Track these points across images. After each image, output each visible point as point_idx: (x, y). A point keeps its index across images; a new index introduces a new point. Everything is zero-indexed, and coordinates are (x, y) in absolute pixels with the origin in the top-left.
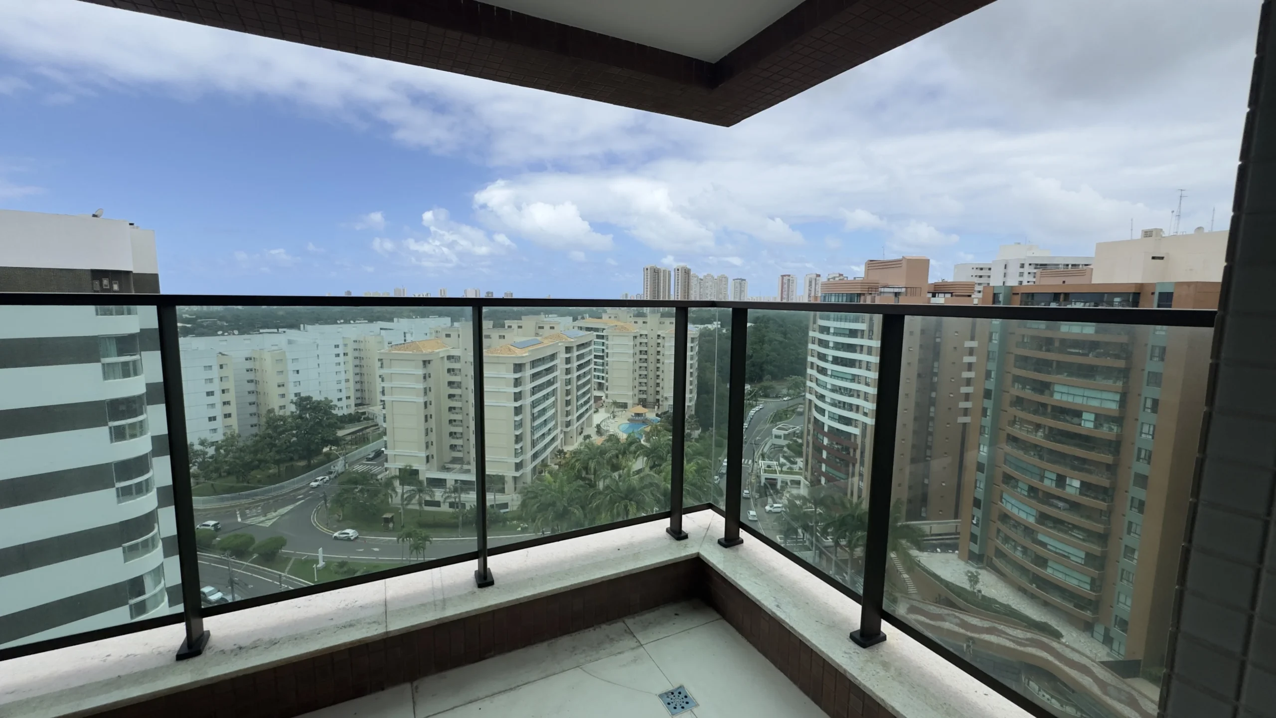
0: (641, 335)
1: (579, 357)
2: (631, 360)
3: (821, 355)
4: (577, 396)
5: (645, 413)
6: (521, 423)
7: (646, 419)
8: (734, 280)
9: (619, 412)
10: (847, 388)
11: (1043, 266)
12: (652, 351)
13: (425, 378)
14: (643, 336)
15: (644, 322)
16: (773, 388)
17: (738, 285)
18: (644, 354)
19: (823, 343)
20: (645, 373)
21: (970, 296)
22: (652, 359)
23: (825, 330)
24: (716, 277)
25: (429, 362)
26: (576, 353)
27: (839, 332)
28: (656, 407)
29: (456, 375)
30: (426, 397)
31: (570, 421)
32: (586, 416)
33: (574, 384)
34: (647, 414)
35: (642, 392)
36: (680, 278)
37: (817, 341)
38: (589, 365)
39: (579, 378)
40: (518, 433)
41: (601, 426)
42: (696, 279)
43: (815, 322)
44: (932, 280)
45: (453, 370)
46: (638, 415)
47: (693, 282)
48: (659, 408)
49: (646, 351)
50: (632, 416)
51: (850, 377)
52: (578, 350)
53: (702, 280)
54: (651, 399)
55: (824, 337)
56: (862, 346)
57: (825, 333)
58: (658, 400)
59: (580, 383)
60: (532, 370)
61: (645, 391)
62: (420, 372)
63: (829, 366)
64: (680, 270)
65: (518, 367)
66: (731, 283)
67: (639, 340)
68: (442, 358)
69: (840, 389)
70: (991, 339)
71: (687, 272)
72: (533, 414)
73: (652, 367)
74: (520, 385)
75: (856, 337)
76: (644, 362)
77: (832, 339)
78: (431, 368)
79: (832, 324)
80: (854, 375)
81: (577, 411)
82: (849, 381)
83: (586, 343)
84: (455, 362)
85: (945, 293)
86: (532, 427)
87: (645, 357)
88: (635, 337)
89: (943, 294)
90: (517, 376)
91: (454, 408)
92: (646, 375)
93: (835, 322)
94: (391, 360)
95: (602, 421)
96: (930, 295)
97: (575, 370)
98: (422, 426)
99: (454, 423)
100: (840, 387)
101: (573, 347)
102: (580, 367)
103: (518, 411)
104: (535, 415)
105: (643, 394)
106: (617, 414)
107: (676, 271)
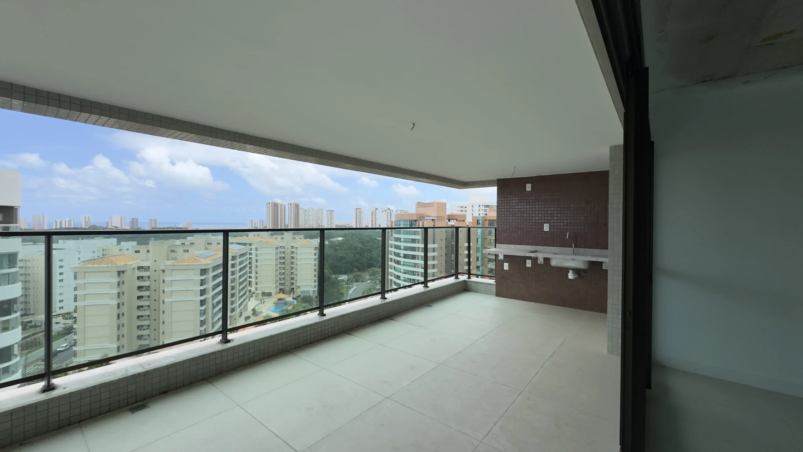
0: (280, 247)
1: (241, 263)
2: (274, 263)
3: (396, 254)
4: (239, 290)
5: (285, 298)
6: (205, 311)
7: (287, 302)
8: (327, 211)
9: (267, 299)
10: (412, 271)
11: (488, 206)
12: (288, 257)
13: (119, 284)
14: (281, 247)
15: (282, 238)
16: (361, 276)
17: (329, 214)
18: (282, 259)
19: (397, 247)
20: (283, 271)
21: (464, 221)
22: (288, 262)
23: (398, 240)
24: (315, 209)
25: (123, 272)
26: (239, 260)
27: (406, 241)
28: (292, 293)
29: (145, 281)
30: (119, 300)
31: (234, 308)
32: (244, 303)
33: (238, 281)
34: (286, 299)
35: (281, 284)
36: (292, 210)
37: (393, 246)
38: (246, 268)
39: (240, 277)
40: (202, 319)
41: (256, 309)
42: (302, 210)
43: (392, 236)
44: (448, 213)
45: (142, 277)
46: (280, 299)
47: (301, 212)
48: (293, 293)
49: (284, 257)
50: (276, 300)
51: (413, 265)
52: (240, 258)
53: (306, 211)
54: (288, 288)
55: (398, 243)
56: (418, 248)
57: (399, 241)
58: (293, 289)
59: (241, 280)
60: (213, 273)
61: (283, 283)
62: (115, 280)
63: (402, 260)
64: (292, 204)
65: (204, 272)
66: (325, 213)
67: (279, 250)
68: (134, 268)
69: (408, 272)
70: (477, 242)
71: (297, 206)
72: (213, 304)
73: (288, 267)
74: (205, 284)
75: (415, 243)
76: (282, 264)
77: (402, 245)
78: (125, 277)
79: (402, 236)
80: (415, 264)
81: (239, 300)
82: (413, 267)
83: (244, 253)
84: (145, 271)
85: (454, 219)
86: (213, 314)
87: (283, 261)
88: (277, 248)
89: (453, 220)
90: (203, 277)
91: (142, 307)
92: (284, 273)
93: (404, 235)
94: (85, 272)
95: (255, 306)
96: (448, 220)
97: (238, 271)
98: (115, 322)
99: (141, 318)
100: (407, 270)
101: (237, 256)
102: (241, 270)
103: (203, 303)
104: (214, 305)
105: (282, 285)
106: (265, 300)
107: (290, 205)
